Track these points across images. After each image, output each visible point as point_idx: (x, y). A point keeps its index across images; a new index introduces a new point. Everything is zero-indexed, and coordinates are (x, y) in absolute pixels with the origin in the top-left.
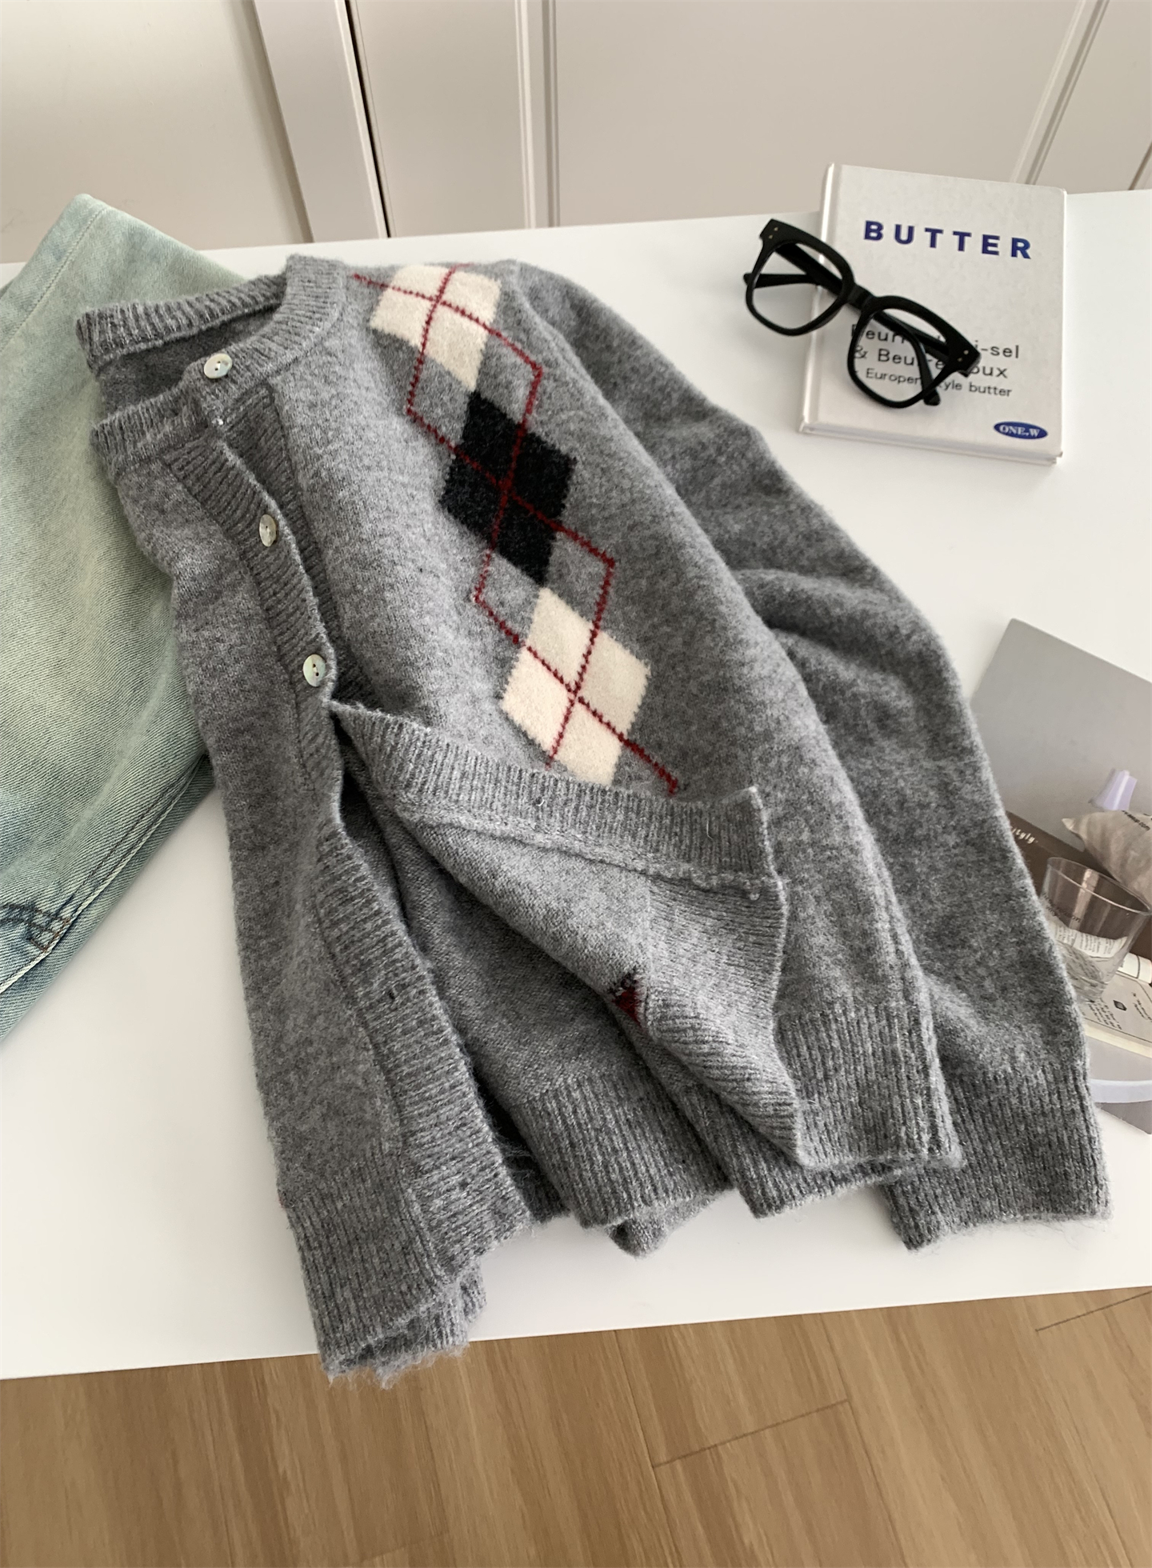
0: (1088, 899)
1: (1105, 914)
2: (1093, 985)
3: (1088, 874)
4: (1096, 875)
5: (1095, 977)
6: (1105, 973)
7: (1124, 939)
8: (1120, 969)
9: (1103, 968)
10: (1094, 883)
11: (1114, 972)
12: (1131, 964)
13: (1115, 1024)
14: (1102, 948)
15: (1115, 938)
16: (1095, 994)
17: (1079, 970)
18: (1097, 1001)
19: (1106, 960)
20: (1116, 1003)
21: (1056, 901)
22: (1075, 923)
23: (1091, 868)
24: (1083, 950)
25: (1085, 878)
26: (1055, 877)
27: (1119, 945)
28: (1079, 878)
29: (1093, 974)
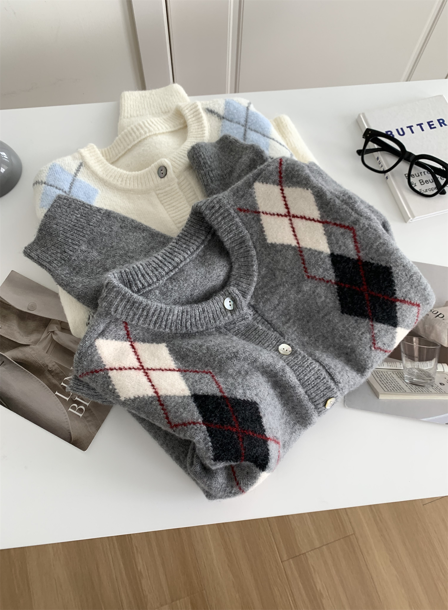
0: (417, 348)
1: (425, 352)
3: (414, 339)
5: (430, 377)
6: (433, 374)
7: (435, 359)
8: (437, 371)
10: (418, 342)
11: (436, 372)
12: (441, 368)
13: (443, 391)
14: (429, 365)
15: (431, 359)
16: (432, 383)
17: (424, 376)
18: (434, 385)
20: (441, 384)
21: (407, 353)
22: (416, 359)
23: (415, 336)
24: (423, 368)
25: (414, 341)
27: (434, 361)
28: (412, 341)
29: (429, 376)
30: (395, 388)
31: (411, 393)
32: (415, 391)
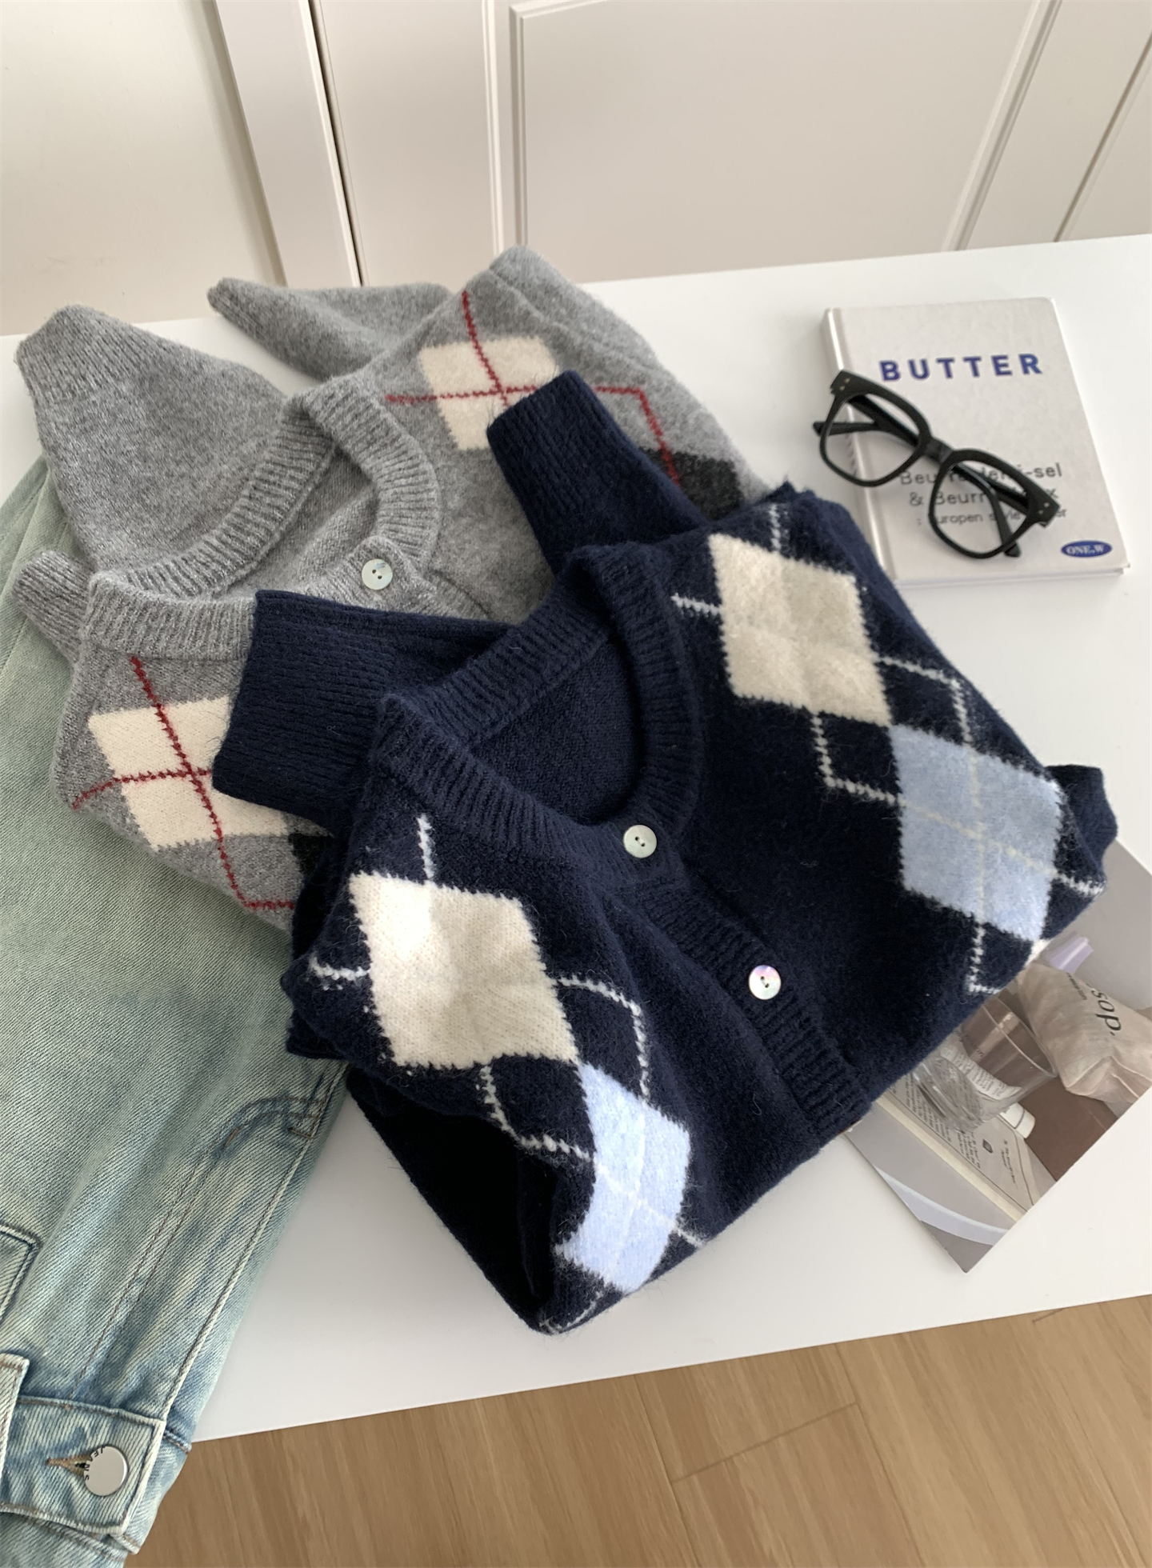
0: (999, 1039)
1: (1010, 1060)
2: (969, 1118)
4: (1017, 1021)
6: (987, 1112)
7: (1017, 1089)
8: (1002, 1114)
9: (986, 1106)
10: (1011, 1027)
11: (995, 1114)
12: (1016, 1116)
13: (976, 1161)
14: (993, 1088)
16: (968, 1126)
17: (963, 1100)
19: (992, 1100)
20: (985, 1143)
23: (1014, 1013)
24: (974, 1083)
27: (1009, 1092)
28: (1000, 1018)
29: (975, 1109)
31: (906, 1107)
32: (917, 1109)
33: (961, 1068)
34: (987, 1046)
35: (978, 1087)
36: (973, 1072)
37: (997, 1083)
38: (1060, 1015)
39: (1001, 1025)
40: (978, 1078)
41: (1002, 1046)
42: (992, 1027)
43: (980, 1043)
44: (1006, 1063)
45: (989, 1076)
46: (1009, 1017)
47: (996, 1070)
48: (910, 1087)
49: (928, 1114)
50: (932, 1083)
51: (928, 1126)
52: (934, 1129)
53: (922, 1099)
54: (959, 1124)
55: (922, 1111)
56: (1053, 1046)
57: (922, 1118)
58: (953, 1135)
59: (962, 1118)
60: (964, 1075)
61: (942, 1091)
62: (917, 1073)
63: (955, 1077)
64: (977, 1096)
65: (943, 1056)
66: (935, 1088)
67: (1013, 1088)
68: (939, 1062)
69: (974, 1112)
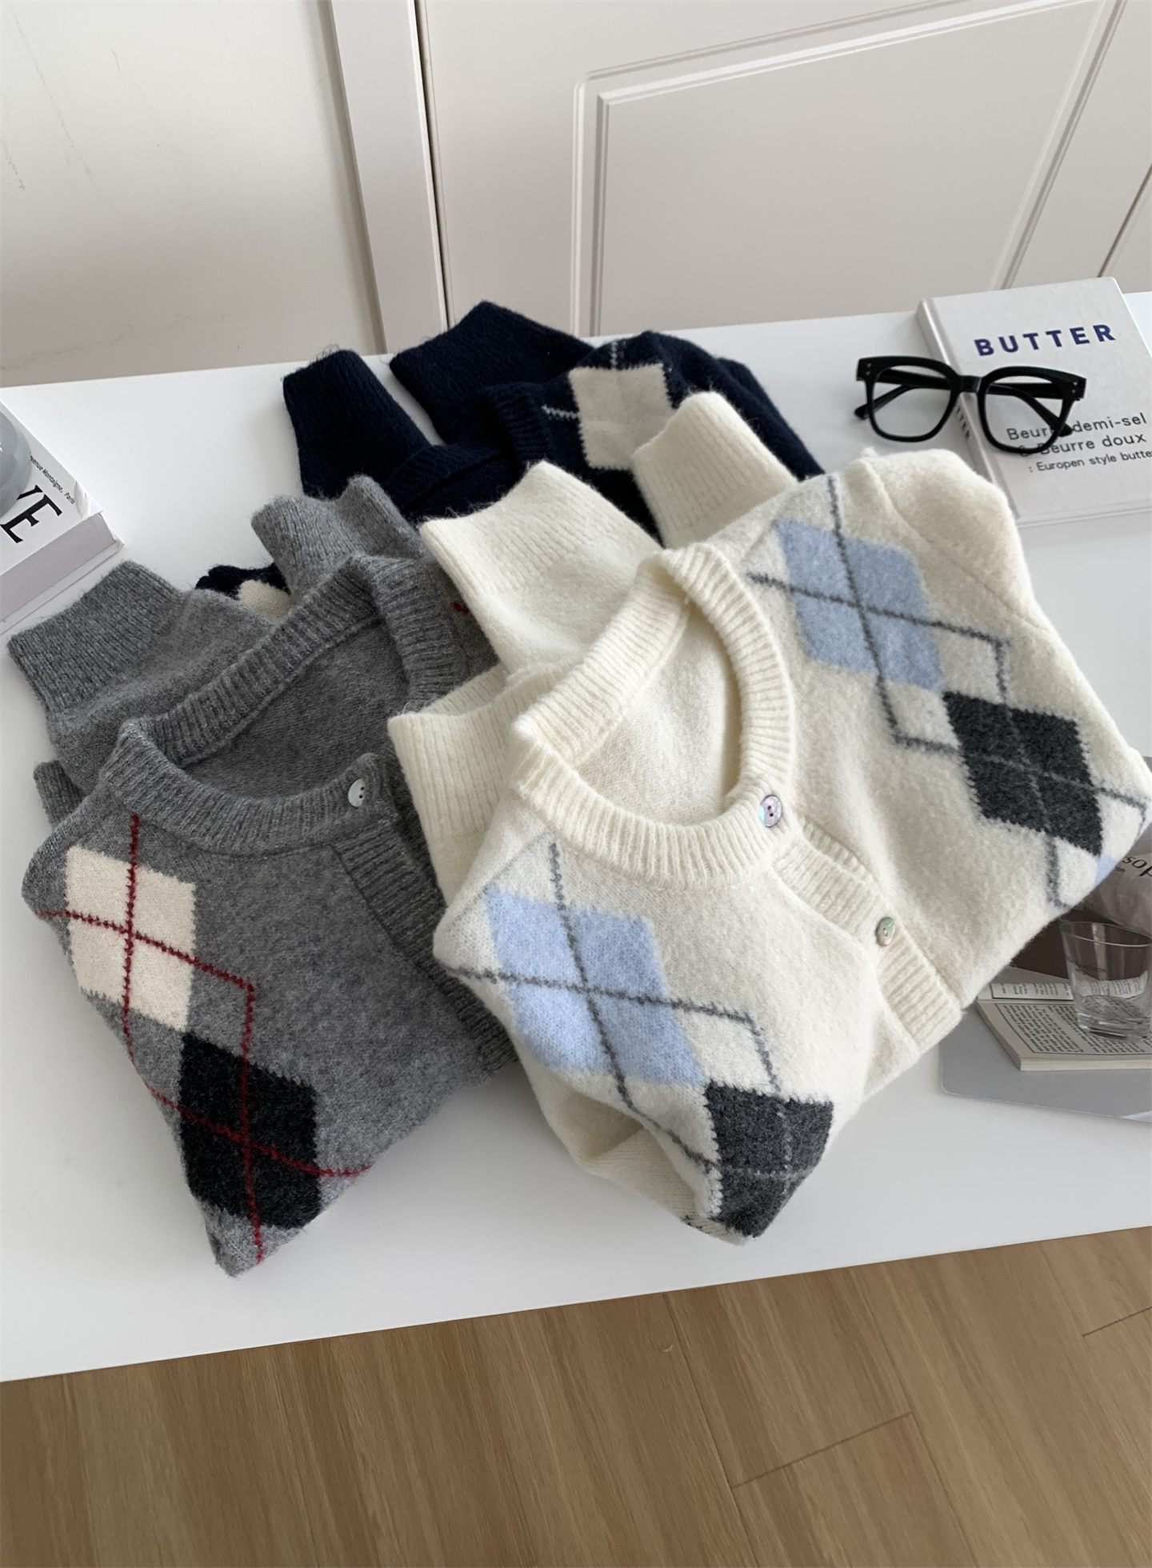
0: (1103, 949)
1: (1123, 957)
2: (1139, 1023)
4: (1101, 926)
7: (1146, 974)
9: (1140, 1004)
10: (1103, 934)
15: (1138, 975)
18: (1149, 1035)
19: (1140, 997)
22: (1103, 975)
23: (1094, 923)
26: (1071, 940)
28: (1089, 934)
30: (1058, 1043)
31: (1097, 1054)
32: (1106, 1049)
33: (1102, 994)
34: (1101, 962)
35: (1124, 996)
36: (1112, 989)
37: (1130, 981)
38: (1121, 896)
39: (1096, 938)
40: (1118, 990)
41: (1109, 951)
42: (1092, 944)
43: (1096, 963)
44: (1123, 962)
45: (1122, 981)
46: (1095, 928)
47: (1122, 974)
48: (1087, 1038)
49: (1114, 1046)
50: (1096, 1021)
51: (1122, 1054)
52: (1128, 1053)
53: (1101, 1038)
54: (1139, 1034)
55: (1110, 1047)
56: (1137, 923)
57: (1115, 1053)
58: (1141, 1045)
59: (1136, 1027)
60: (1108, 996)
61: (1107, 1020)
62: (1081, 1023)
63: (1105, 1003)
64: (1129, 1003)
65: (1084, 995)
66: (1101, 1023)
67: (1143, 976)
68: (1086, 1002)
69: (1138, 1015)
